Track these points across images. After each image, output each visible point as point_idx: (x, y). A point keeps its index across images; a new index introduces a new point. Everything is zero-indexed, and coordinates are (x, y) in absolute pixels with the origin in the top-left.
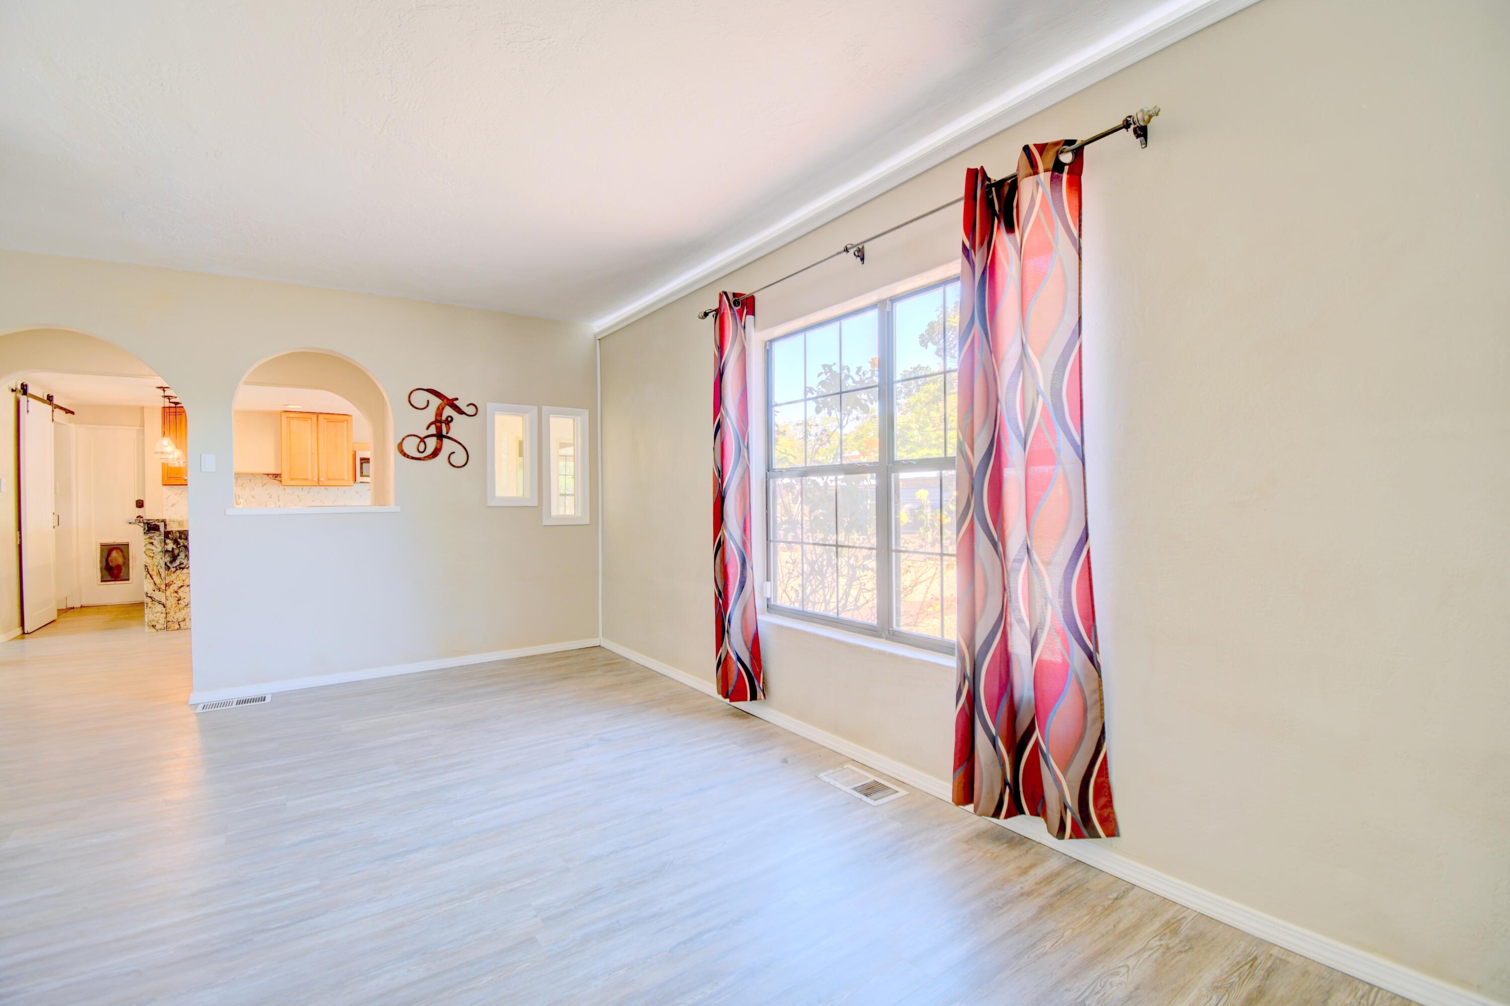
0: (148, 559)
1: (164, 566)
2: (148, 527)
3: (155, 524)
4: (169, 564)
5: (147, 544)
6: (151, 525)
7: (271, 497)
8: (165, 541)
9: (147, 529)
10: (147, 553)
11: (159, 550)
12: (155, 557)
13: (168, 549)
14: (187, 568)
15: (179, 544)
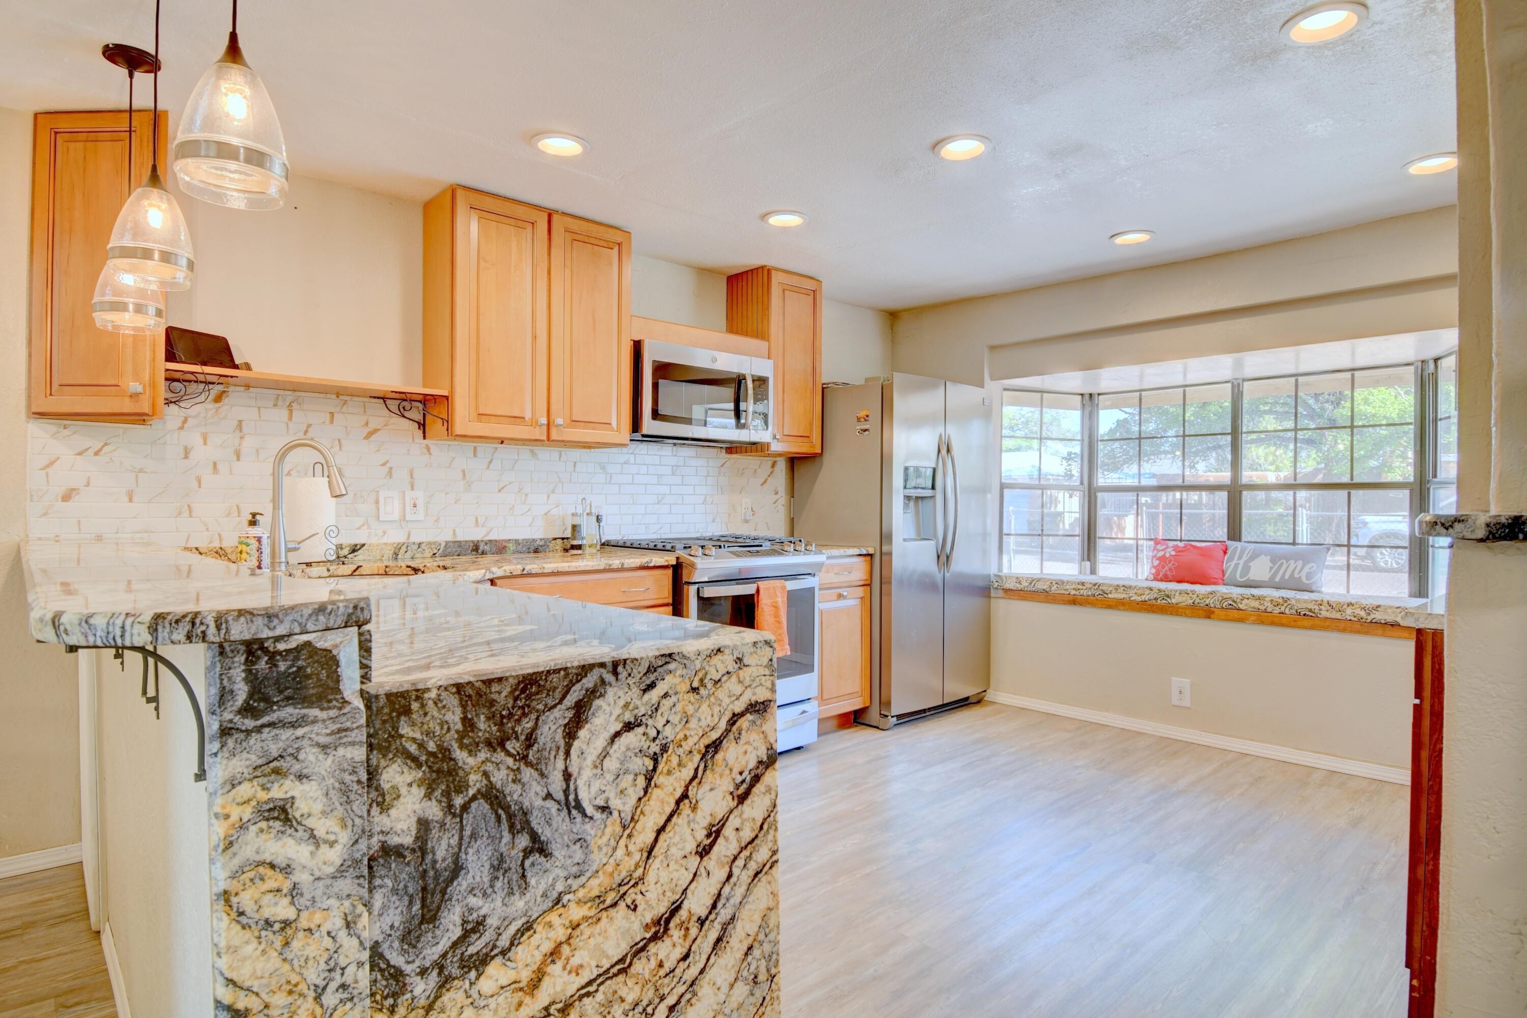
0: (250, 949)
1: (363, 978)
2: (251, 677)
3: (308, 644)
4: (396, 959)
5: (243, 826)
6: (273, 656)
7: (390, 472)
8: (373, 774)
9: (242, 691)
10: (246, 900)
11: (334, 856)
12: (304, 923)
13: (394, 840)
14: (504, 953)
15: (461, 788)
